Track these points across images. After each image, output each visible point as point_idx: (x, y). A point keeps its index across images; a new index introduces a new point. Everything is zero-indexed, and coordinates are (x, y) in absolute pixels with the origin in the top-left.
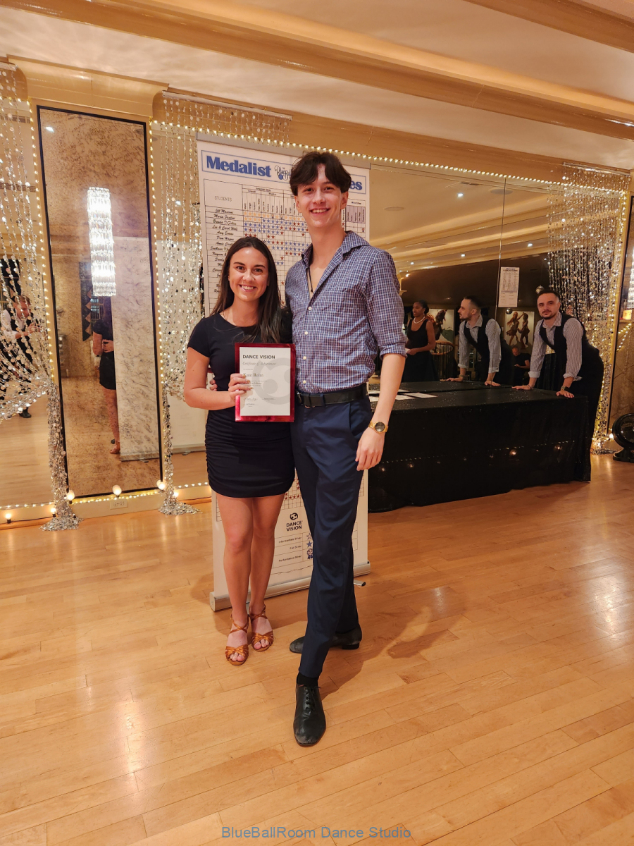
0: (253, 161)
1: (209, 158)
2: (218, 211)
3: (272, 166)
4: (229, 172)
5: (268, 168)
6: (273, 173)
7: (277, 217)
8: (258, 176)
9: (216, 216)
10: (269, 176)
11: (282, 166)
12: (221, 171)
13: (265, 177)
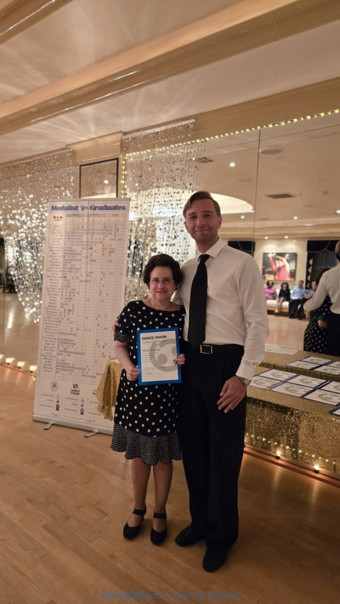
0: (70, 205)
1: (52, 207)
2: (55, 226)
3: (79, 205)
4: (60, 211)
5: (77, 207)
6: (80, 209)
7: (80, 226)
8: (72, 211)
9: (54, 229)
10: (77, 209)
11: (83, 205)
12: (57, 211)
13: (76, 211)
